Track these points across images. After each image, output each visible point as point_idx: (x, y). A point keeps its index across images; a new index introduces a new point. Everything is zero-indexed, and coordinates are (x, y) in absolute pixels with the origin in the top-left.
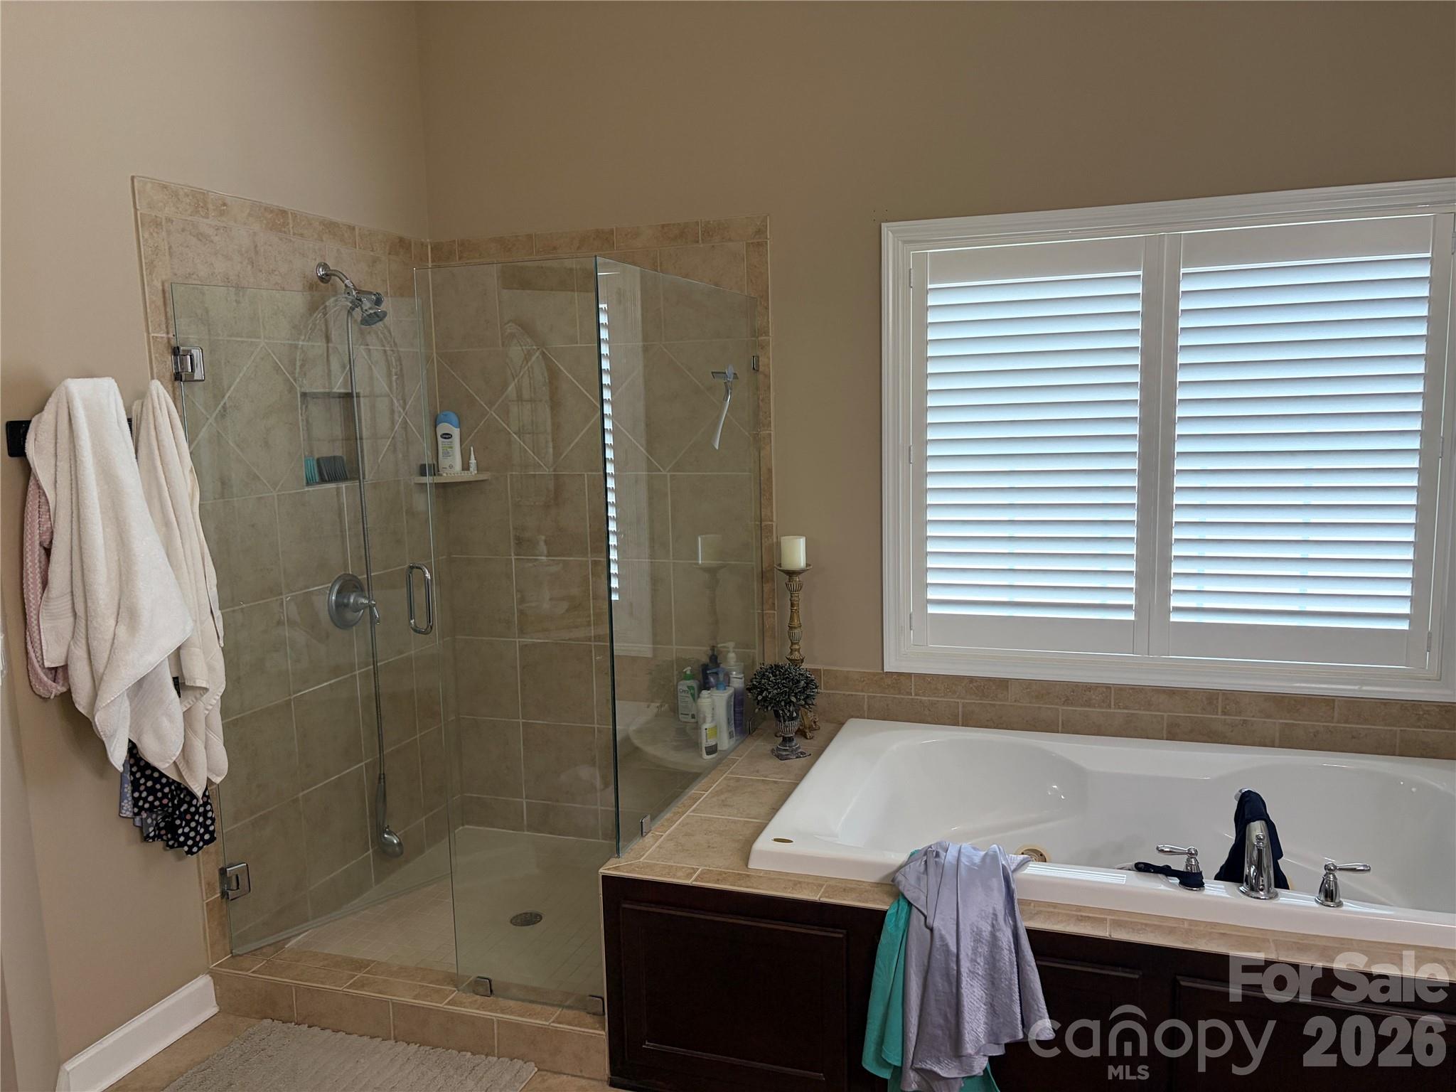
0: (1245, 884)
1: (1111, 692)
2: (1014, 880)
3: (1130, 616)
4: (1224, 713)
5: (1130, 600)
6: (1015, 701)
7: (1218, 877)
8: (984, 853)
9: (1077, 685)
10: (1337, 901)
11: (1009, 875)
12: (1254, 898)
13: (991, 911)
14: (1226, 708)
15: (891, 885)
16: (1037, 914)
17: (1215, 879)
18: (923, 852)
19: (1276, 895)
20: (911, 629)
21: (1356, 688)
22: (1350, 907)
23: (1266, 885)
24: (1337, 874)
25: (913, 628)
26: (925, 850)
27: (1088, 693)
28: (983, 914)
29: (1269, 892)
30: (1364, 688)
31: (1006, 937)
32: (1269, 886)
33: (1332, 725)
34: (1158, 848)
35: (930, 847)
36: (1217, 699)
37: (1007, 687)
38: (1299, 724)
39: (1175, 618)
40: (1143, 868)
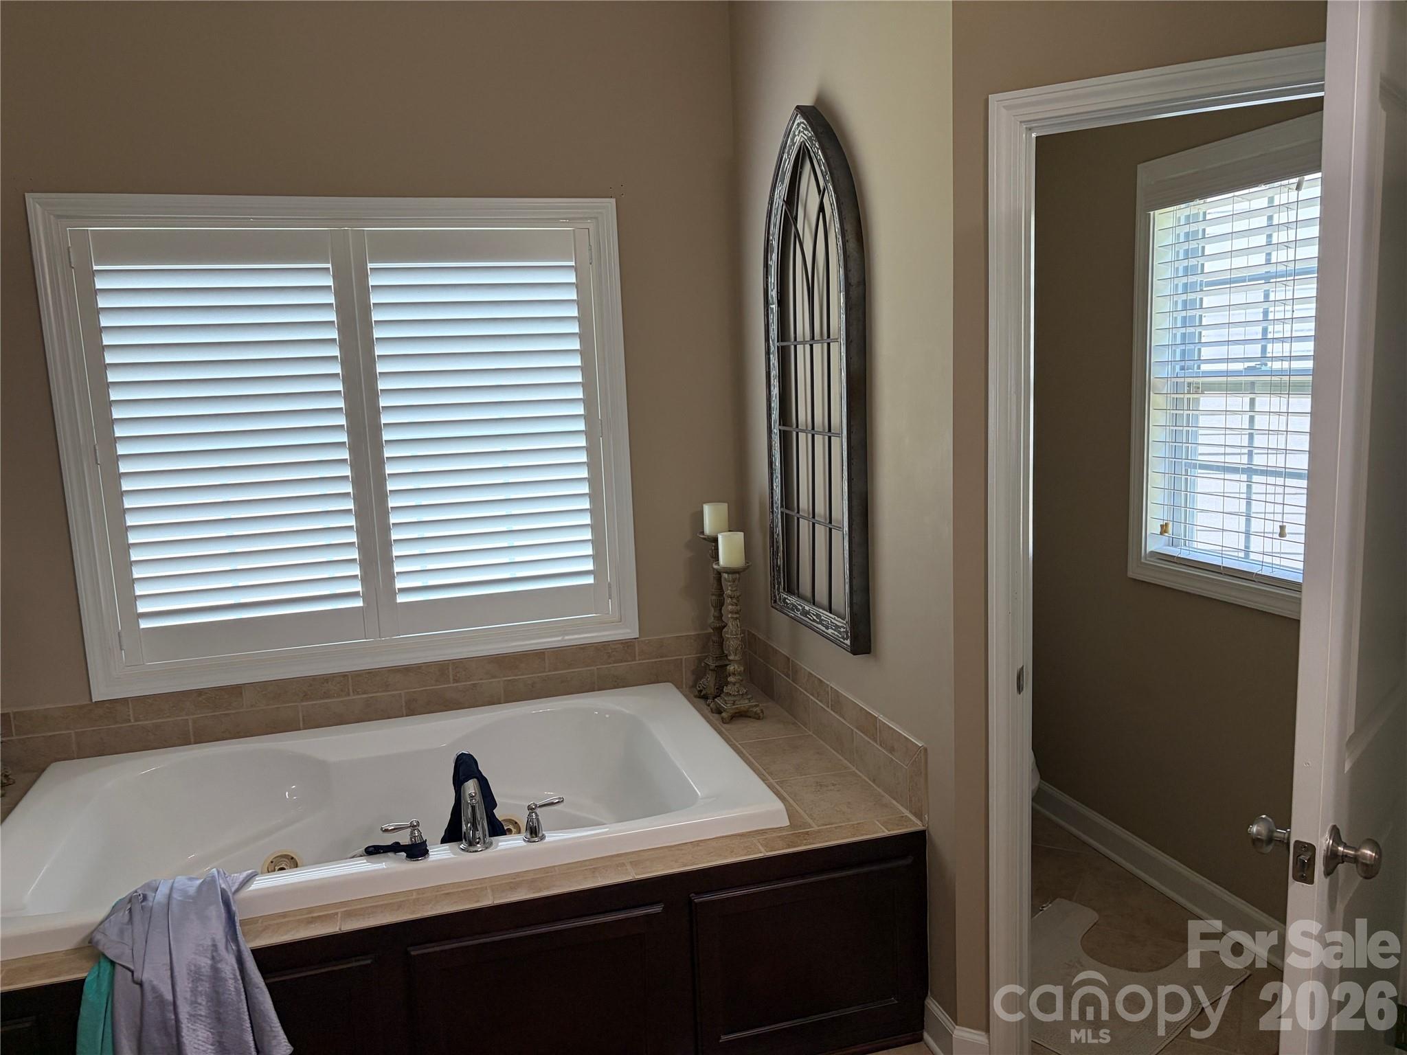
0: (464, 841)
1: (348, 681)
2: (235, 902)
3: (359, 603)
4: (456, 681)
5: (357, 587)
6: (252, 706)
7: (444, 841)
8: (201, 881)
9: (314, 679)
10: (540, 835)
11: (229, 900)
12: (473, 852)
13: (210, 943)
14: (456, 676)
15: (90, 949)
16: (264, 930)
17: (441, 843)
18: (127, 900)
19: (491, 844)
20: (121, 649)
21: (560, 638)
22: (552, 837)
23: (482, 838)
24: (538, 811)
25: (124, 647)
26: (129, 897)
27: (325, 684)
28: (201, 949)
29: (484, 842)
30: (567, 638)
31: (229, 966)
32: (485, 836)
33: (545, 674)
34: (382, 828)
35: (136, 892)
36: (448, 669)
37: (241, 693)
38: (520, 679)
39: (401, 599)
40: (373, 851)
